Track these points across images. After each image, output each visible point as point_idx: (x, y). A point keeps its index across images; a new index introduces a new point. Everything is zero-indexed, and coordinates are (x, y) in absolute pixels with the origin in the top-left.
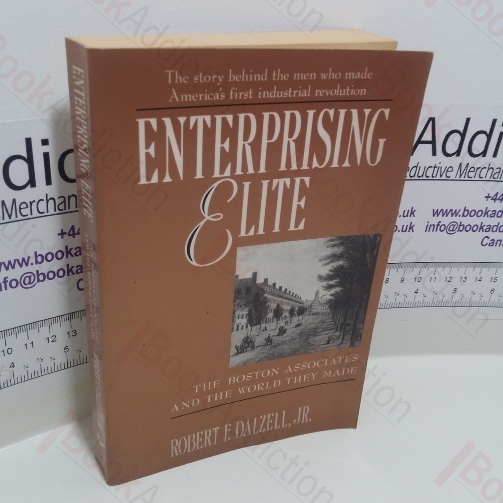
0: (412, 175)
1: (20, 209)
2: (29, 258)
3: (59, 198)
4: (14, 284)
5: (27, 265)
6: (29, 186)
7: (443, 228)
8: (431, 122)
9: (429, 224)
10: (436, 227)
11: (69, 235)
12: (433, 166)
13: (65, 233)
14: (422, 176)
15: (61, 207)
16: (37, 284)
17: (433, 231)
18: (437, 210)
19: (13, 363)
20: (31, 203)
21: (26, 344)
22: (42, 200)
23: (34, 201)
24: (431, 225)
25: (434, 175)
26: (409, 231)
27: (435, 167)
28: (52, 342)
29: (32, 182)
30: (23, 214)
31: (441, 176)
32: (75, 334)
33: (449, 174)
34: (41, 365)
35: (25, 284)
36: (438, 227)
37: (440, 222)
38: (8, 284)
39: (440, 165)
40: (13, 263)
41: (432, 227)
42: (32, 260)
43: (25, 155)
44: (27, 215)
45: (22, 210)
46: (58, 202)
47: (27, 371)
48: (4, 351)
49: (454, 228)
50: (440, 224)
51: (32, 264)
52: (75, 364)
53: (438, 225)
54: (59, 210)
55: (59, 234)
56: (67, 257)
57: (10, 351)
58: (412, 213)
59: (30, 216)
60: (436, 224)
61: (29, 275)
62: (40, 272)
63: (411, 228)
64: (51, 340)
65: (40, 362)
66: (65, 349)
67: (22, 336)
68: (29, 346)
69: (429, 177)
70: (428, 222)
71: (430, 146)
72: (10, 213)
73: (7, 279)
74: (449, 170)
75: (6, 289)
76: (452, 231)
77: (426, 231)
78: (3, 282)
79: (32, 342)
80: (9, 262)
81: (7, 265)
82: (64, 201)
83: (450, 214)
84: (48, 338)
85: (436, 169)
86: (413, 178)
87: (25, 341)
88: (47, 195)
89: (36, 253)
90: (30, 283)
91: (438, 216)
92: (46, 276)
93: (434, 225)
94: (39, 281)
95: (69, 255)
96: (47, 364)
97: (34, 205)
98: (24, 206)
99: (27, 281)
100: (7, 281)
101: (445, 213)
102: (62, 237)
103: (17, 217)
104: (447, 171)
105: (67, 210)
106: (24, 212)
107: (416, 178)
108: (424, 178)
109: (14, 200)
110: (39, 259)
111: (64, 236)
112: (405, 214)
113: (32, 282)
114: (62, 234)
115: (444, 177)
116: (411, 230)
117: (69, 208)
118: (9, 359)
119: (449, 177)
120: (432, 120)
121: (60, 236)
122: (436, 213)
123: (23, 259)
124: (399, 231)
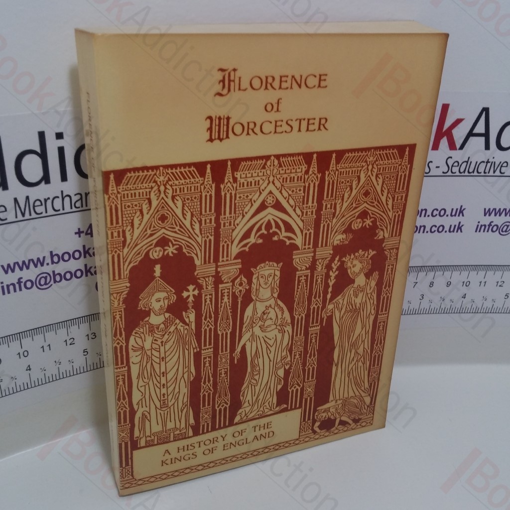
0: (462, 170)
1: (34, 206)
2: (44, 258)
3: (75, 195)
4: (29, 284)
5: (42, 265)
6: (43, 182)
7: (495, 229)
8: (484, 113)
9: (480, 224)
10: (487, 227)
11: (87, 234)
12: (486, 161)
13: (83, 232)
14: (473, 172)
15: (78, 204)
16: (54, 285)
17: (484, 231)
18: (489, 209)
19: (29, 366)
20: (46, 200)
21: (43, 347)
22: (58, 197)
23: (49, 198)
24: (481, 226)
25: (487, 171)
26: (457, 232)
27: (488, 162)
28: (70, 344)
29: (46, 178)
30: (38, 212)
31: (494, 172)
32: (94, 337)
33: (503, 170)
34: (59, 368)
35: (41, 285)
36: (490, 227)
37: (492, 222)
38: (22, 285)
39: (494, 160)
40: (27, 263)
41: (483, 227)
42: (48, 260)
43: (38, 150)
44: (42, 213)
45: (36, 208)
46: (74, 199)
47: (45, 374)
48: (19, 354)
49: (507, 229)
50: (492, 224)
51: (48, 264)
52: (95, 367)
53: (490, 225)
54: (76, 207)
55: (76, 233)
56: (85, 257)
57: (26, 354)
58: (461, 212)
59: (44, 214)
60: (487, 224)
61: (44, 275)
62: (56, 273)
63: (460, 228)
64: (69, 342)
65: (58, 365)
66: (84, 352)
67: (39, 338)
68: (46, 348)
69: (481, 173)
70: (479, 222)
71: (483, 139)
72: (23, 210)
73: (21, 280)
74: (503, 165)
75: (20, 290)
76: (506, 231)
77: (476, 231)
78: (17, 283)
79: (49, 345)
80: (24, 262)
81: (21, 265)
82: (81, 199)
83: (504, 213)
84: (66, 341)
85: (489, 165)
86: (463, 174)
87: (42, 343)
88: (62, 192)
89: (51, 252)
90: (46, 284)
91: (490, 215)
92: (63, 277)
93: (485, 226)
94: (55, 281)
95: (87, 255)
96: (65, 367)
97: (49, 203)
98: (38, 203)
99: (43, 282)
100: (22, 282)
101: (498, 212)
102: (80, 236)
103: (30, 215)
104: (502, 166)
105: (84, 208)
106: (38, 210)
107: (466, 173)
108: (476, 173)
109: (27, 198)
110: (56, 259)
111: (82, 235)
112: (453, 214)
113: (48, 282)
114: (79, 233)
115: (498, 173)
116: (459, 231)
117: (86, 206)
118: (25, 362)
119: (504, 173)
120: (486, 110)
121: (78, 235)
122: (487, 212)
123: (38, 259)
124: (446, 232)
